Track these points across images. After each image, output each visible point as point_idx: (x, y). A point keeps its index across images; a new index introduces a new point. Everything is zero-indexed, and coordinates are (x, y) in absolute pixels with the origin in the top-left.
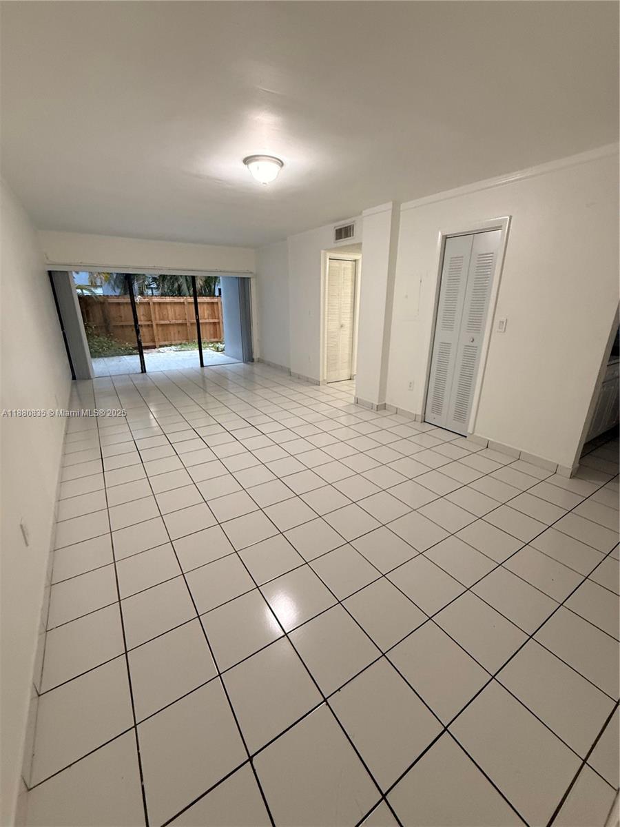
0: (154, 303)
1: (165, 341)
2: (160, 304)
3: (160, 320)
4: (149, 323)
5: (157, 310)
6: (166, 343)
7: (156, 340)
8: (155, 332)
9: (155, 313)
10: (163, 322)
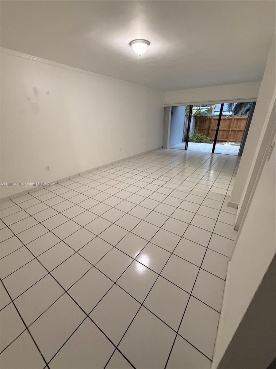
0: (235, 119)
1: (233, 139)
2: (238, 119)
3: (235, 128)
4: (228, 129)
5: (235, 123)
6: (234, 140)
7: (229, 138)
8: (230, 134)
9: (233, 124)
10: (236, 129)
